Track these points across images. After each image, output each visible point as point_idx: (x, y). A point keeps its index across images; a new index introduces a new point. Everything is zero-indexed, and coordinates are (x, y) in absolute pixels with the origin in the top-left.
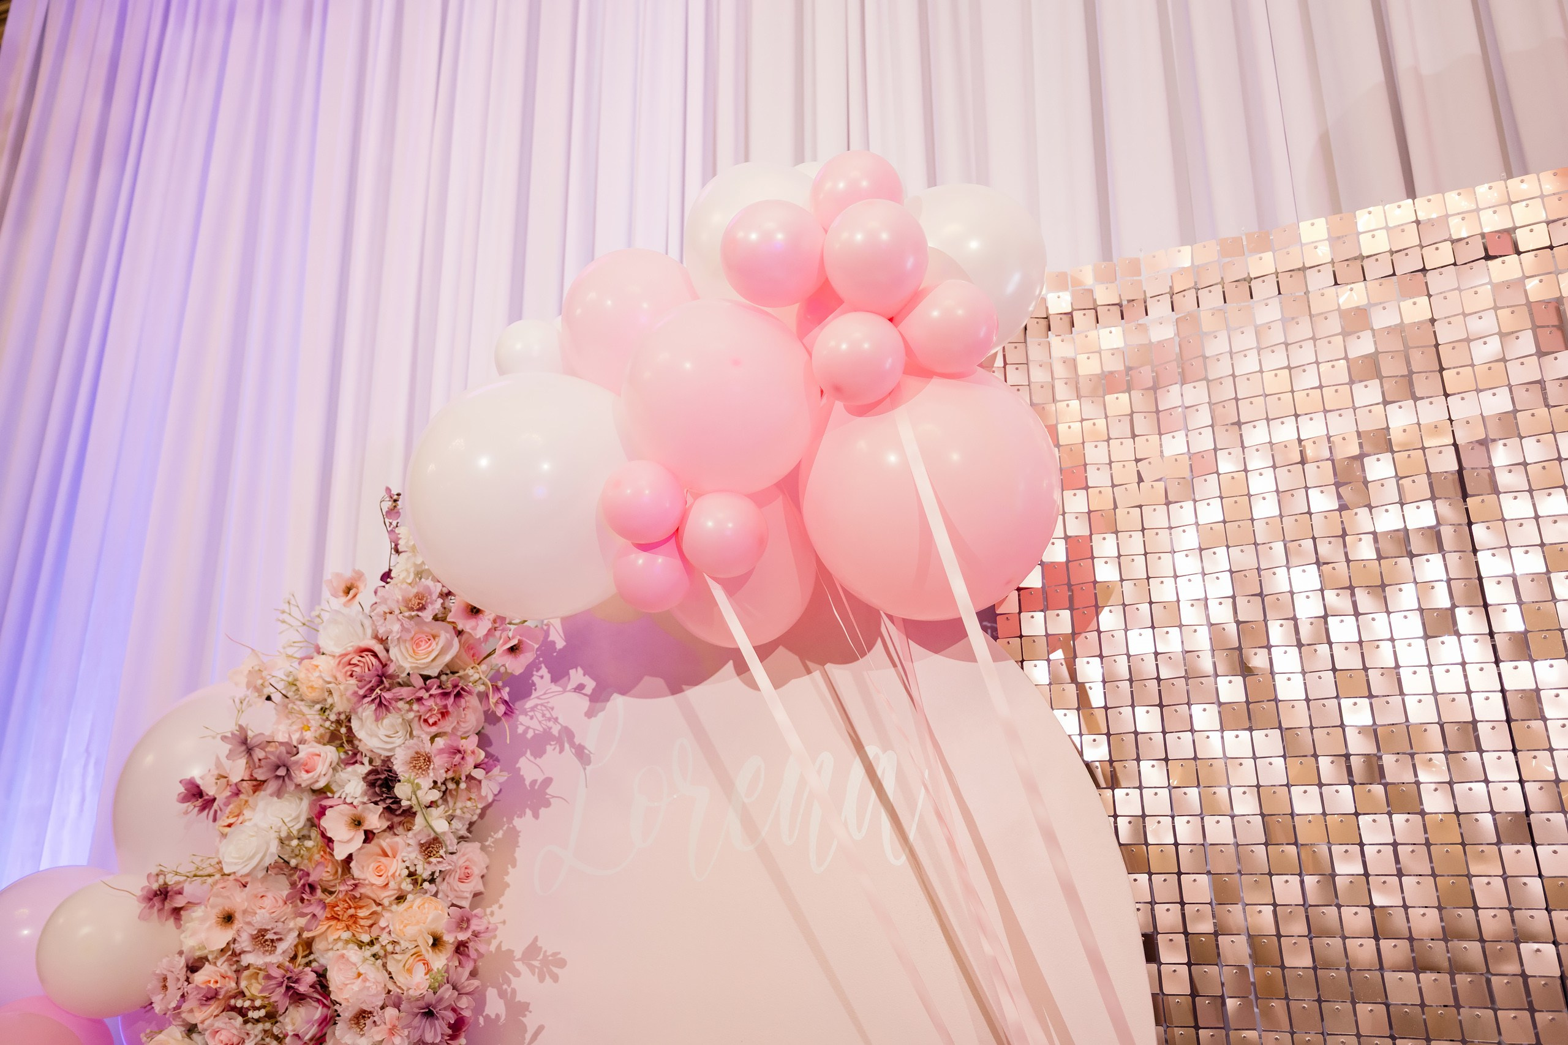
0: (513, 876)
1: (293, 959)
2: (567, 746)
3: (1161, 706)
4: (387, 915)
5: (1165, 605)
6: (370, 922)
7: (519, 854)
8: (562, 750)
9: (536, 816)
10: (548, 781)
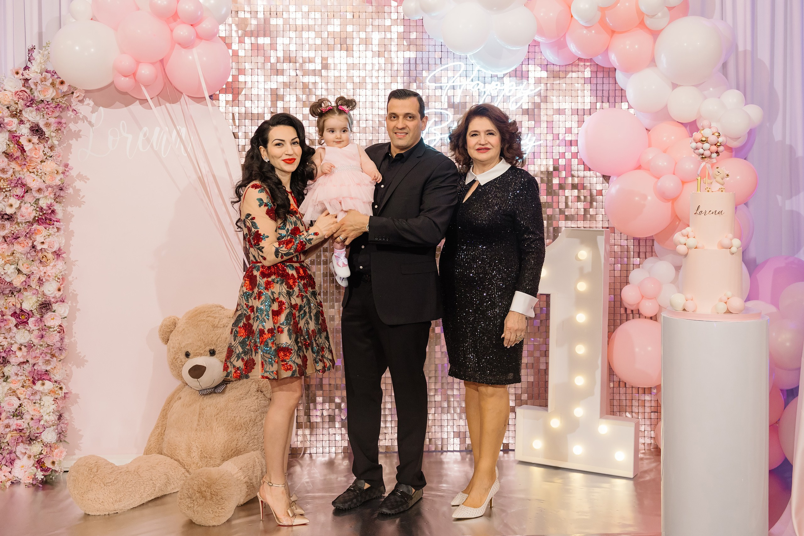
0: (70, 156)
1: (12, 176)
2: (85, 121)
3: (252, 120)
4: (39, 165)
5: (255, 95)
6: (33, 167)
7: (72, 150)
8: (84, 122)
9: (77, 140)
10: (80, 131)
